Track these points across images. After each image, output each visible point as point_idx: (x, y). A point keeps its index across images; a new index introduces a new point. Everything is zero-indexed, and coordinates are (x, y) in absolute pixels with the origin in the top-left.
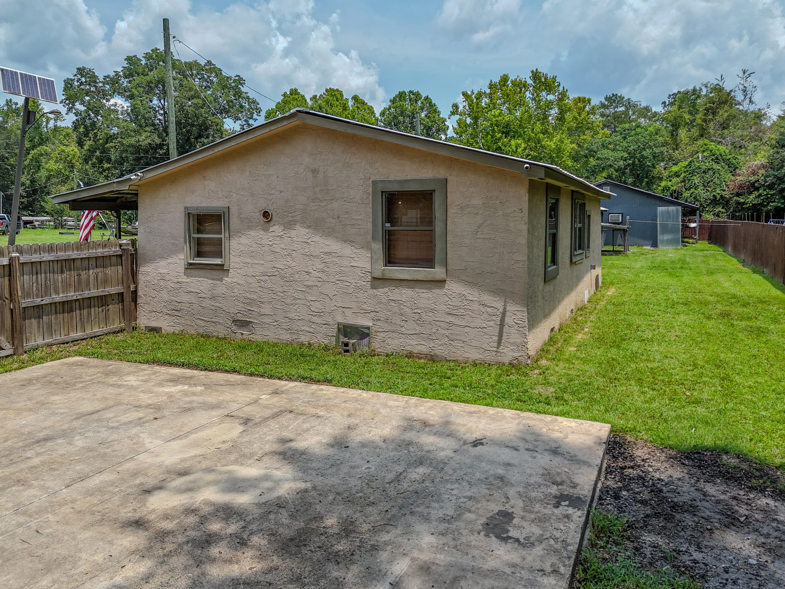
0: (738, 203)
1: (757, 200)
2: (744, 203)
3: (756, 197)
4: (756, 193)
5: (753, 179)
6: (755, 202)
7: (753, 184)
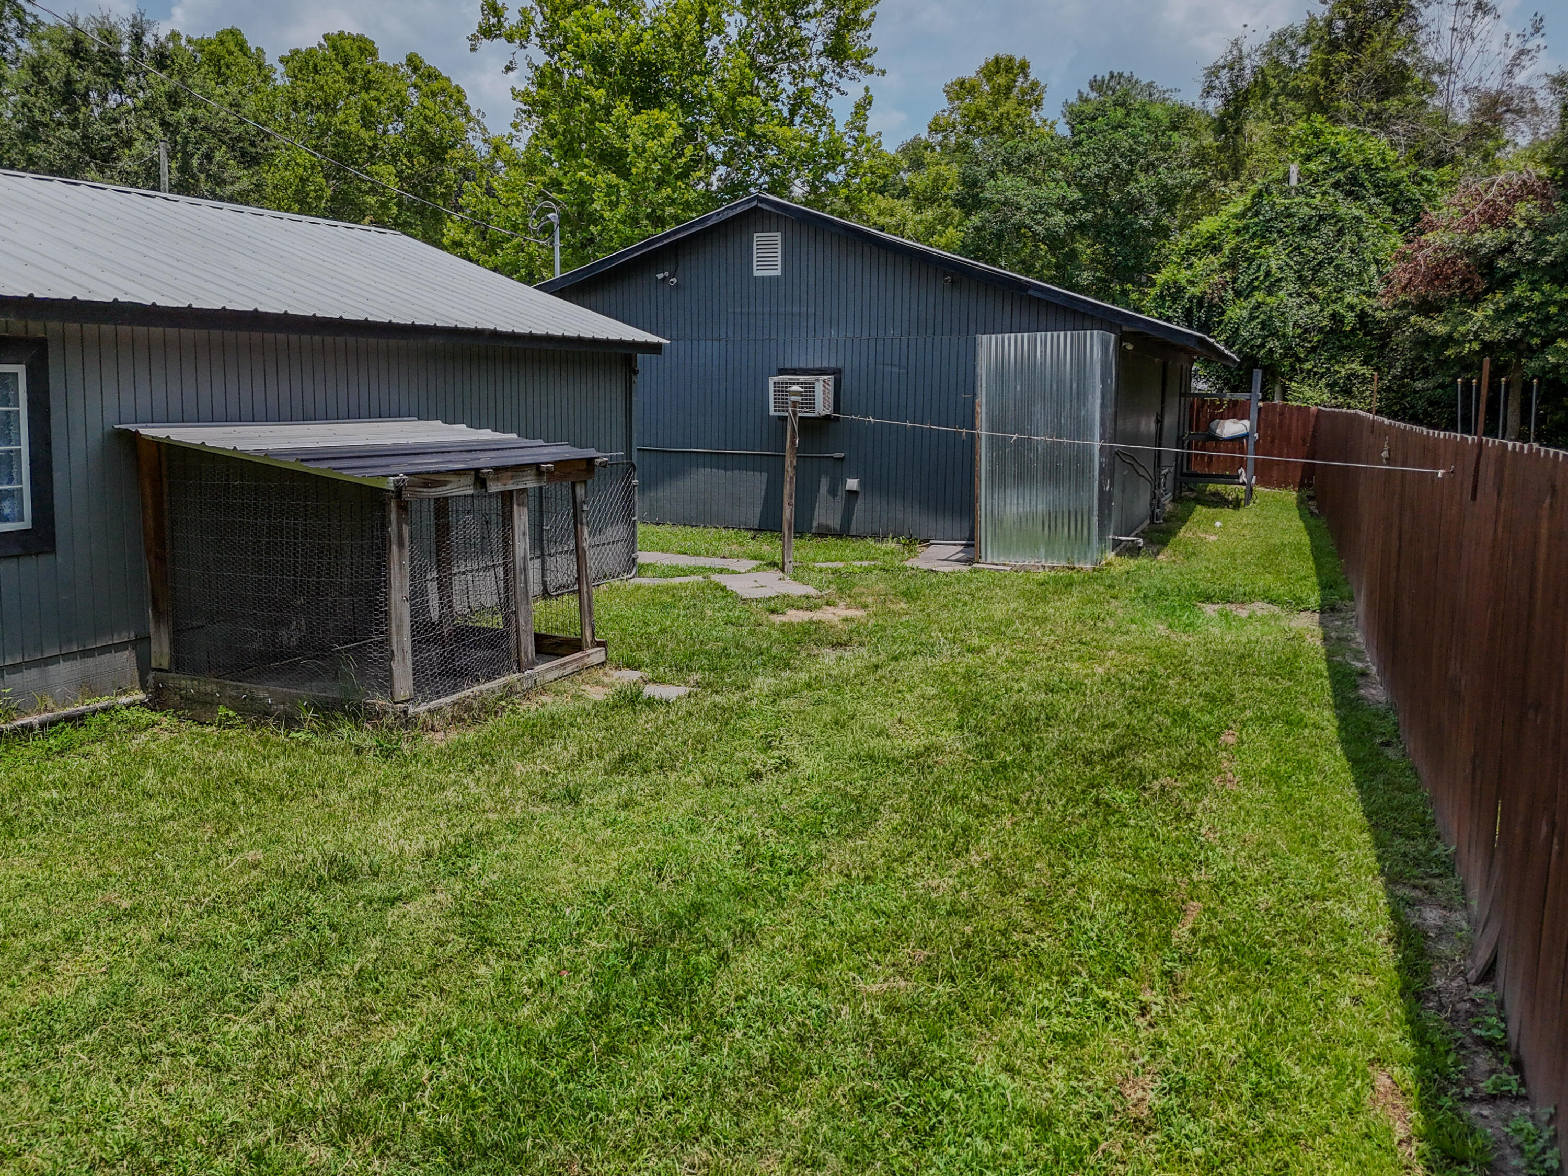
0: (1426, 342)
1: (1502, 326)
2: (1449, 340)
3: (1499, 315)
4: (1501, 299)
5: (1488, 238)
6: (1494, 335)
7: (1487, 266)
